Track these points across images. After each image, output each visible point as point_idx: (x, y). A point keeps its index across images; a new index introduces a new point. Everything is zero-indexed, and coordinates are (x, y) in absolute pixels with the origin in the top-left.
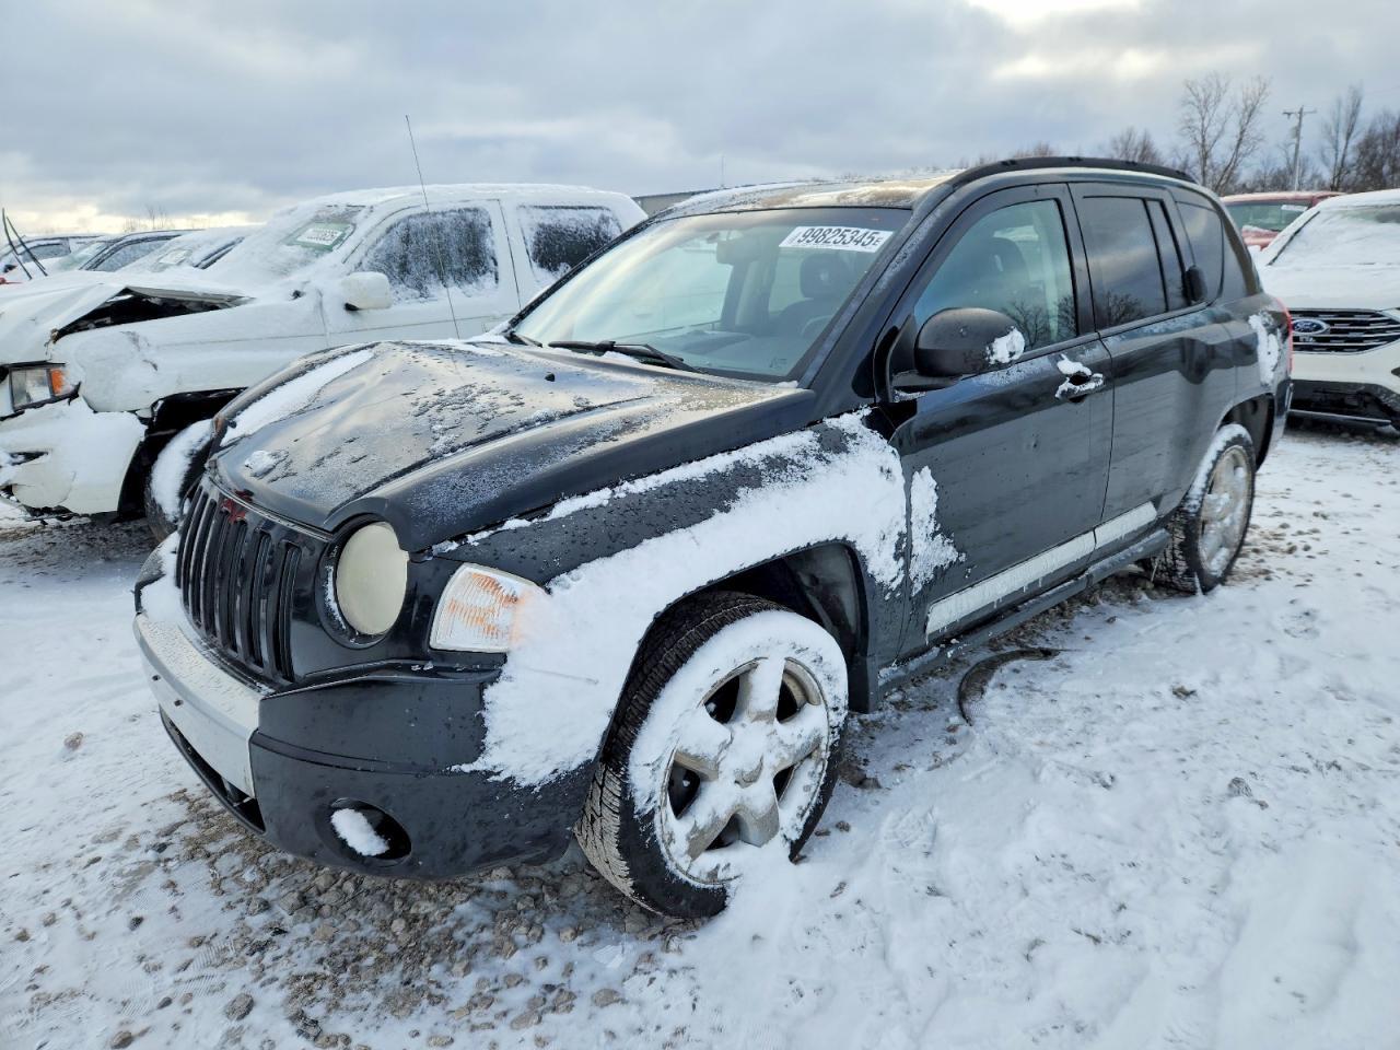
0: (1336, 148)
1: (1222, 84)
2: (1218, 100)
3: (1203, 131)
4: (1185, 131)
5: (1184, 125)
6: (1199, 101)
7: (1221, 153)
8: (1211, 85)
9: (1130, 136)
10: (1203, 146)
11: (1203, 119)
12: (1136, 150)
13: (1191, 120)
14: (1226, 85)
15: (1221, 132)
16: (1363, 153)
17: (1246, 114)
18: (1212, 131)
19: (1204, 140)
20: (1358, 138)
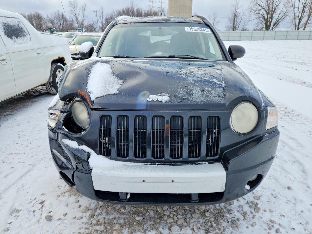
0: (101, 20)
1: (77, 3)
2: (77, 6)
3: (75, 13)
4: (71, 13)
5: (71, 11)
6: (73, 6)
7: (80, 18)
8: (74, 3)
9: (59, 12)
10: (76, 16)
11: (75, 10)
12: (61, 16)
13: (72, 10)
14: (78, 3)
15: (79, 14)
16: (106, 21)
17: (83, 10)
18: (77, 14)
19: (76, 15)
20: (104, 18)
